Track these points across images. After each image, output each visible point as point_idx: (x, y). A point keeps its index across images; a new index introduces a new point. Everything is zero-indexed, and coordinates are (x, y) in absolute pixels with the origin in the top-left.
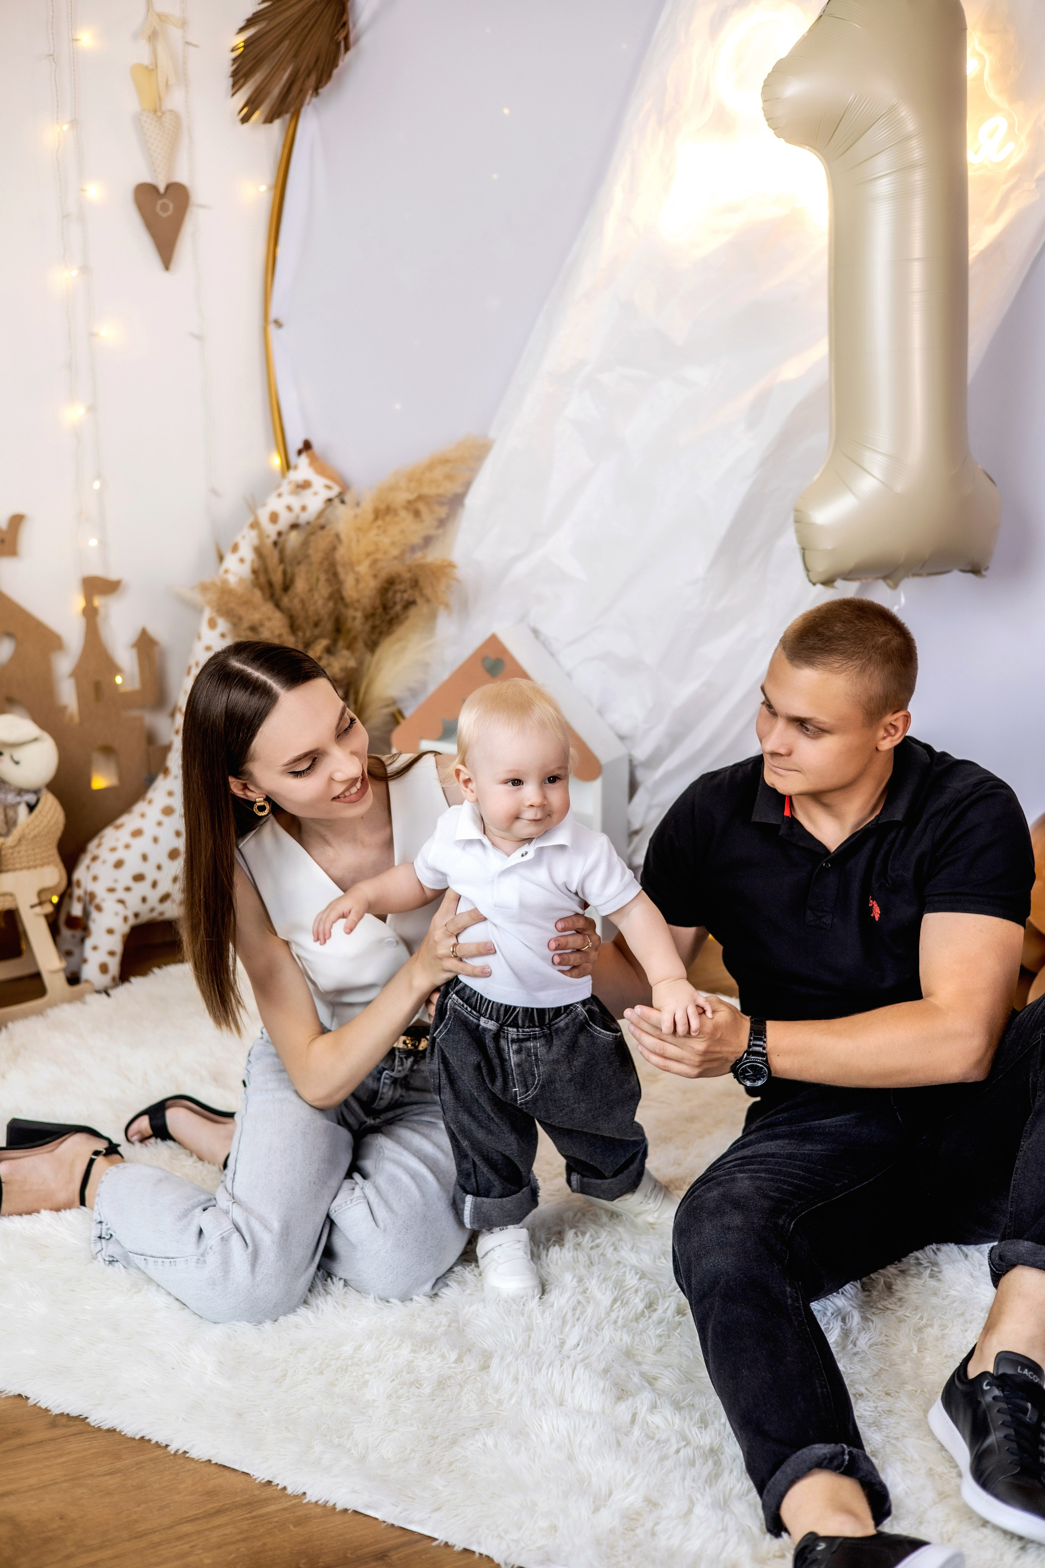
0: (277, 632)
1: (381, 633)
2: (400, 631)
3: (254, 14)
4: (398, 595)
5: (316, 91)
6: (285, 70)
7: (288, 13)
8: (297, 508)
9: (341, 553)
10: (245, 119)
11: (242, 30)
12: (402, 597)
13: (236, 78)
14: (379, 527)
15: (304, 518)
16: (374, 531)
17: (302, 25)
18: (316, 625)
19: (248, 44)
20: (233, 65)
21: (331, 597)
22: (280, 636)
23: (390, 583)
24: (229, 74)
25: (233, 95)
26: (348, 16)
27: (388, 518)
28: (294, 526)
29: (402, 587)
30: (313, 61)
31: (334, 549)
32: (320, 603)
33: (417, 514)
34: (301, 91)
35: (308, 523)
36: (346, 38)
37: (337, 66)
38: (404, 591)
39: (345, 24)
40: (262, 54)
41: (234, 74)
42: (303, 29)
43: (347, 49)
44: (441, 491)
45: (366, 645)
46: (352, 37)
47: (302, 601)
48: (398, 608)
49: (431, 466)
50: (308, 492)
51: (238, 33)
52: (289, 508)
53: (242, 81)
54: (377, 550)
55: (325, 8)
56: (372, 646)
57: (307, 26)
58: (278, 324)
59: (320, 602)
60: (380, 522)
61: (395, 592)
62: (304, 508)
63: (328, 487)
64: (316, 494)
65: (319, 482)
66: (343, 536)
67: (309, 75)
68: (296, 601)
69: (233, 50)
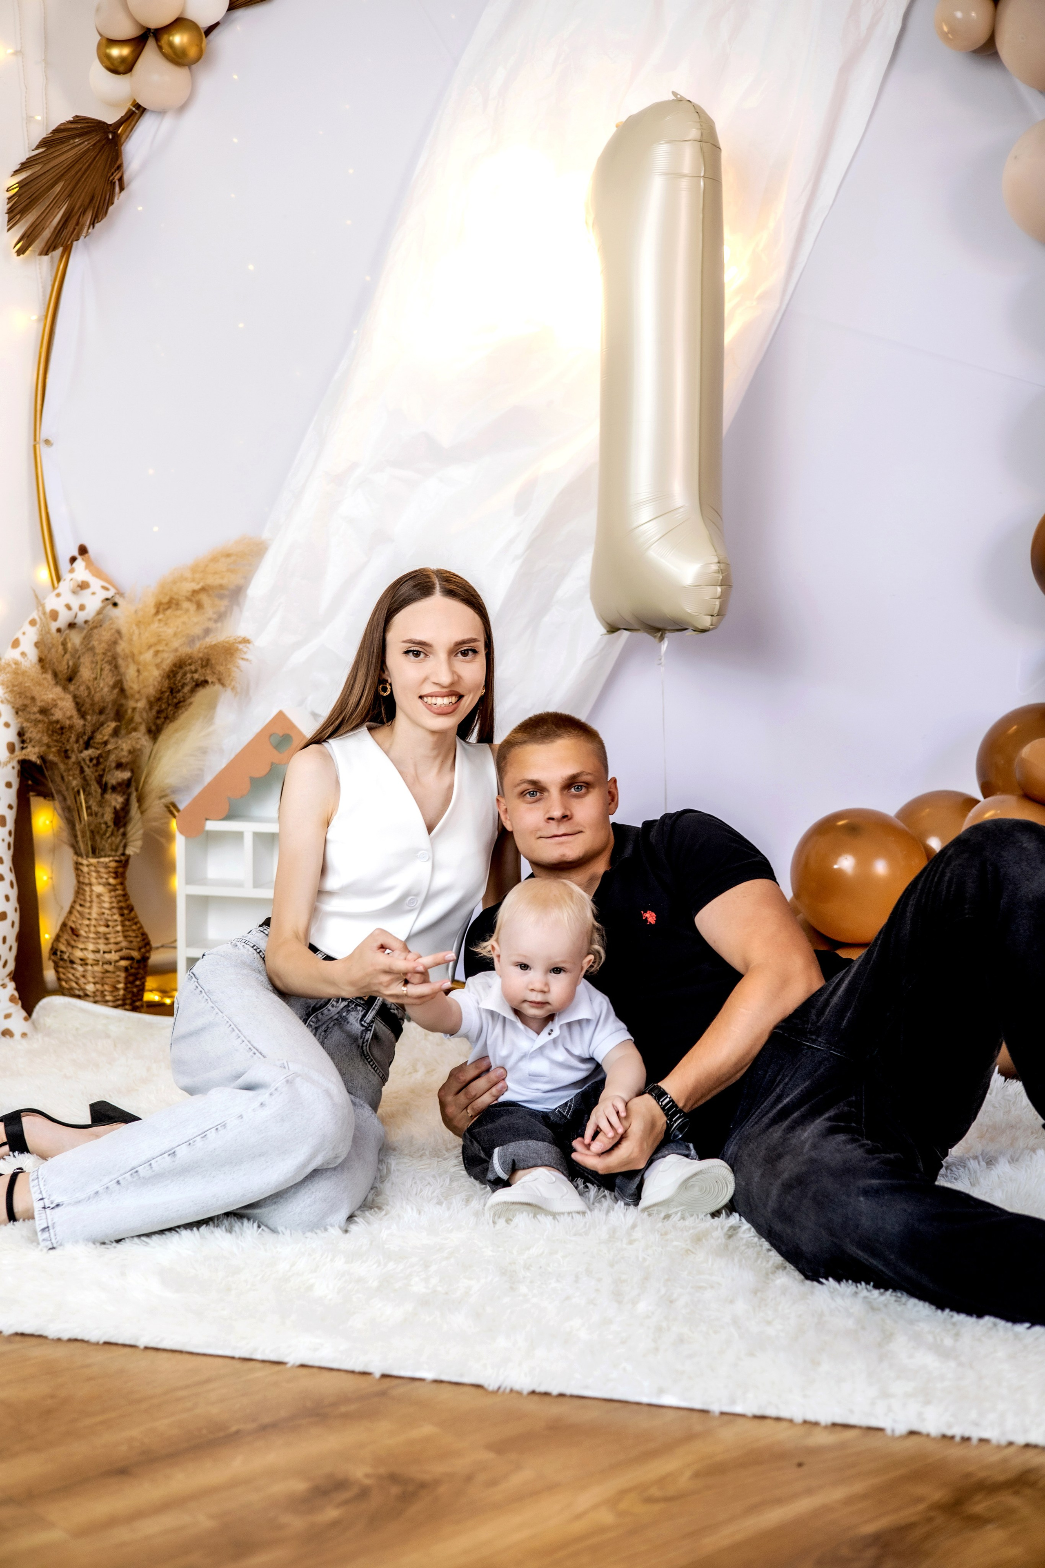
0: (68, 714)
1: (166, 718)
2: (184, 717)
3: (27, 159)
4: (189, 676)
5: (93, 224)
6: (60, 208)
7: (63, 158)
8: (75, 607)
9: (122, 647)
10: (20, 252)
11: (16, 172)
12: (192, 678)
13: (12, 215)
14: (160, 620)
15: (82, 617)
16: (156, 625)
17: (76, 168)
18: (101, 712)
19: (22, 185)
20: (8, 204)
21: (114, 687)
22: (71, 718)
23: (178, 667)
24: (6, 211)
25: (9, 230)
26: (122, 159)
27: (169, 612)
28: (72, 625)
29: (193, 668)
30: (88, 201)
31: (115, 643)
32: (104, 690)
33: (199, 606)
34: (77, 224)
35: (86, 622)
36: (121, 179)
37: (113, 203)
38: (196, 671)
39: (120, 167)
40: (37, 193)
41: (10, 211)
42: (77, 173)
43: (122, 189)
44: (224, 582)
45: (149, 731)
46: (125, 177)
47: (88, 688)
48: (187, 689)
49: (214, 559)
50: (87, 592)
51: (12, 176)
52: (69, 607)
53: (18, 217)
54: (159, 642)
55: (97, 155)
56: (154, 732)
57: (81, 169)
58: (47, 442)
59: (106, 690)
60: (161, 616)
61: (185, 674)
62: (82, 608)
63: (105, 588)
64: (93, 593)
65: (96, 584)
66: (124, 630)
67: (84, 212)
68: (82, 688)
69: (8, 191)
